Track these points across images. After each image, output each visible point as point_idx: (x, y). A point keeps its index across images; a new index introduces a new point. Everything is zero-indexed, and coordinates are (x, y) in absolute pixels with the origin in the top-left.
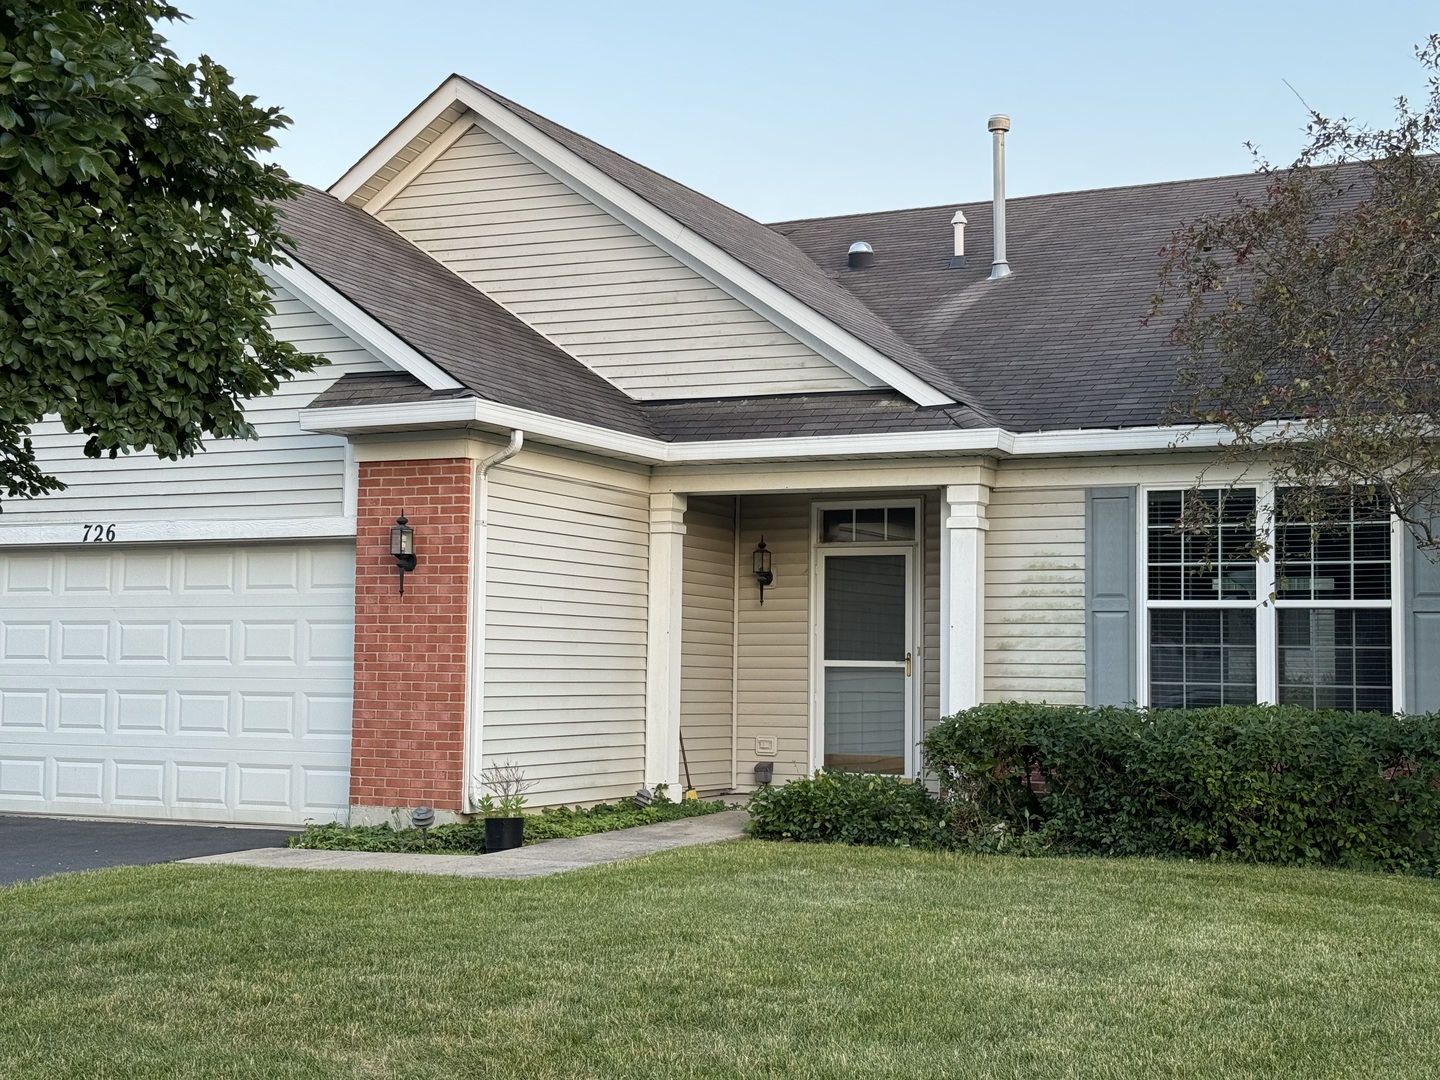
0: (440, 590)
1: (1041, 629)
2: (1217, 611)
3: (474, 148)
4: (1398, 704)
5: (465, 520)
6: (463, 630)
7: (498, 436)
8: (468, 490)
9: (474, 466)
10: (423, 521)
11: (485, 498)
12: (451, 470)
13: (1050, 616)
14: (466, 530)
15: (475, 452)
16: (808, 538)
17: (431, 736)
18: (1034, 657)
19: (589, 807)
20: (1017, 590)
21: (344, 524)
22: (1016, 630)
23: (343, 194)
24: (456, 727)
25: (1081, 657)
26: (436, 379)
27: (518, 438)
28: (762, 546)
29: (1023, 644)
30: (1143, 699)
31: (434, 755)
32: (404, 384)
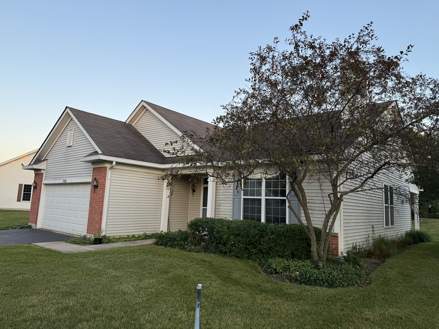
0: (100, 192)
1: (226, 202)
5: (106, 179)
6: (103, 200)
7: (111, 162)
8: (106, 173)
9: (108, 168)
10: (99, 179)
11: (109, 173)
12: (104, 169)
13: (227, 199)
14: (105, 180)
15: (108, 166)
17: (97, 221)
18: (224, 208)
20: (222, 194)
21: (90, 180)
22: (221, 202)
23: (127, 122)
24: (101, 219)
25: (231, 208)
26: (100, 152)
27: (114, 163)
28: (193, 185)
29: (222, 205)
31: (97, 224)
32: (96, 153)
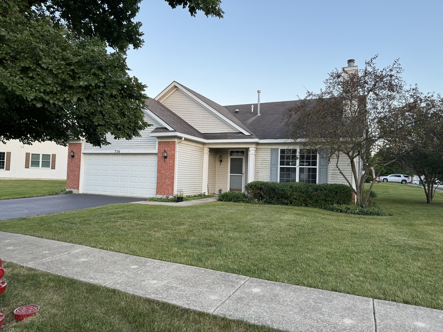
0: (171, 162)
1: (263, 170)
2: (290, 167)
3: (177, 93)
4: (317, 182)
5: (175, 151)
6: (174, 168)
7: (180, 138)
8: (175, 146)
9: (176, 143)
10: (168, 151)
11: (178, 147)
12: (173, 143)
13: (265, 168)
14: (175, 152)
15: (176, 140)
16: (228, 155)
17: (169, 184)
18: (262, 174)
19: (193, 196)
20: (260, 164)
21: (156, 151)
22: (259, 170)
23: (156, 99)
24: (173, 183)
25: (269, 174)
26: (171, 129)
27: (183, 139)
28: (221, 156)
29: (261, 172)
30: (279, 181)
31: (169, 187)
32: (166, 129)
